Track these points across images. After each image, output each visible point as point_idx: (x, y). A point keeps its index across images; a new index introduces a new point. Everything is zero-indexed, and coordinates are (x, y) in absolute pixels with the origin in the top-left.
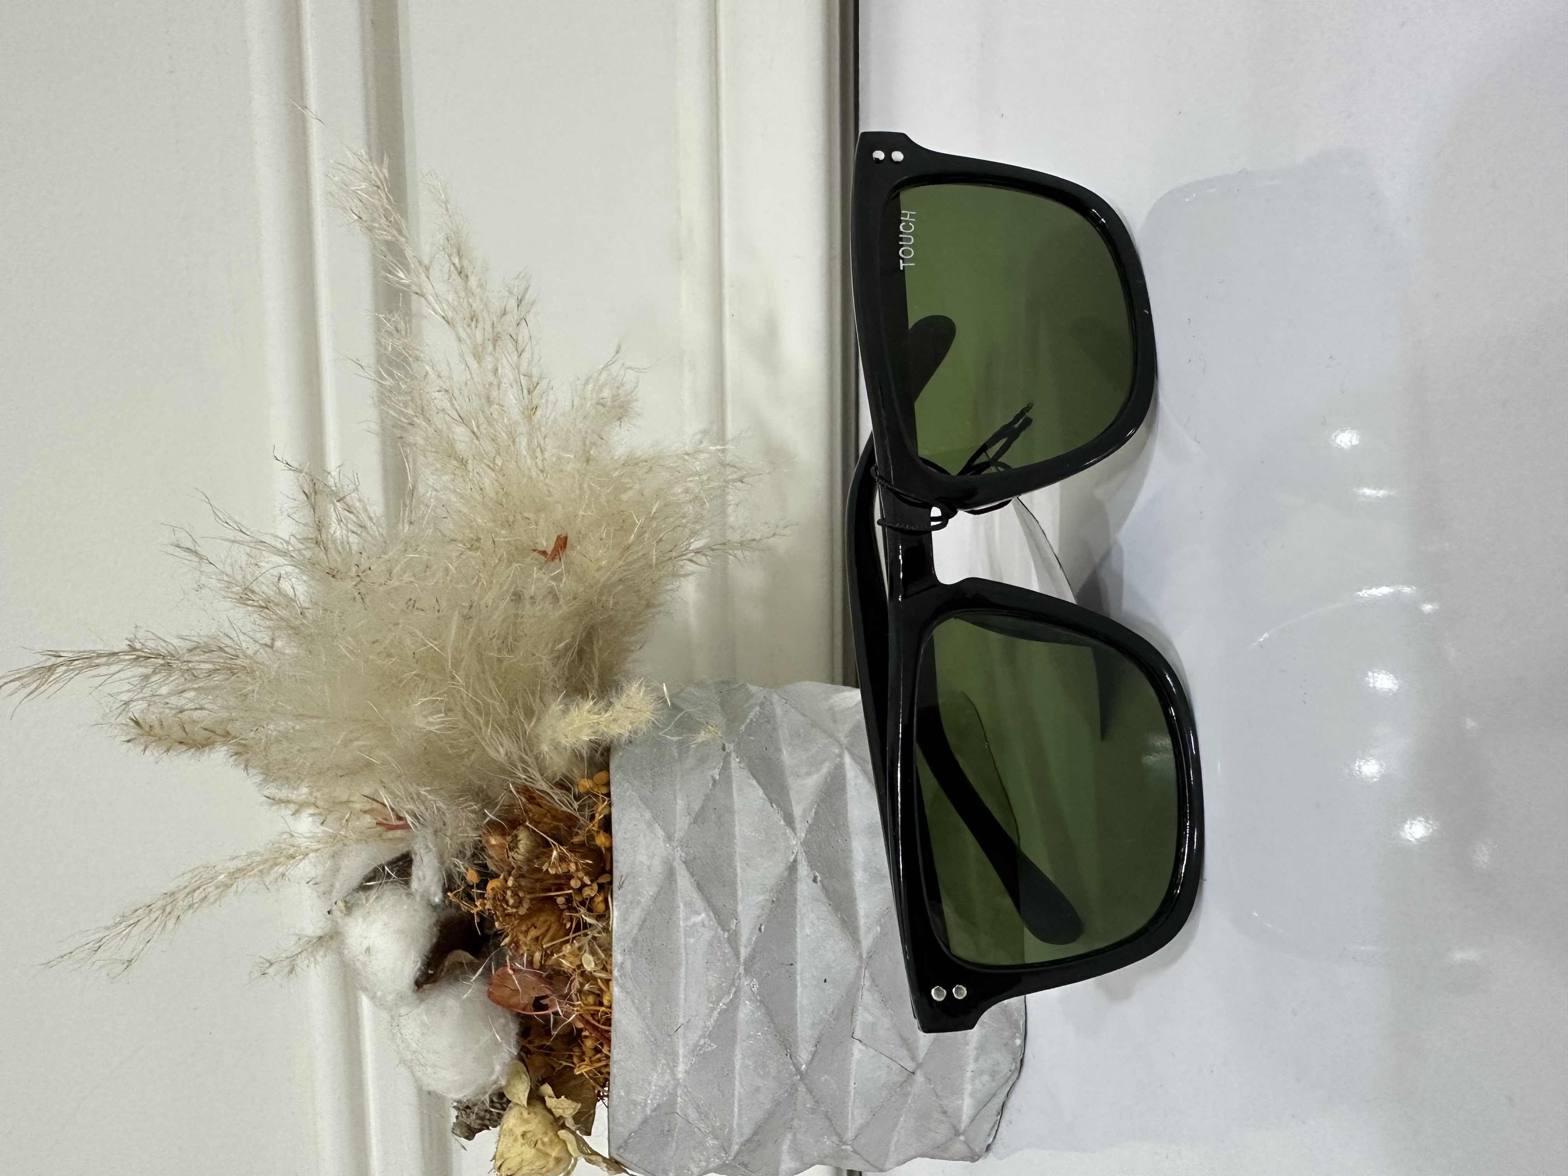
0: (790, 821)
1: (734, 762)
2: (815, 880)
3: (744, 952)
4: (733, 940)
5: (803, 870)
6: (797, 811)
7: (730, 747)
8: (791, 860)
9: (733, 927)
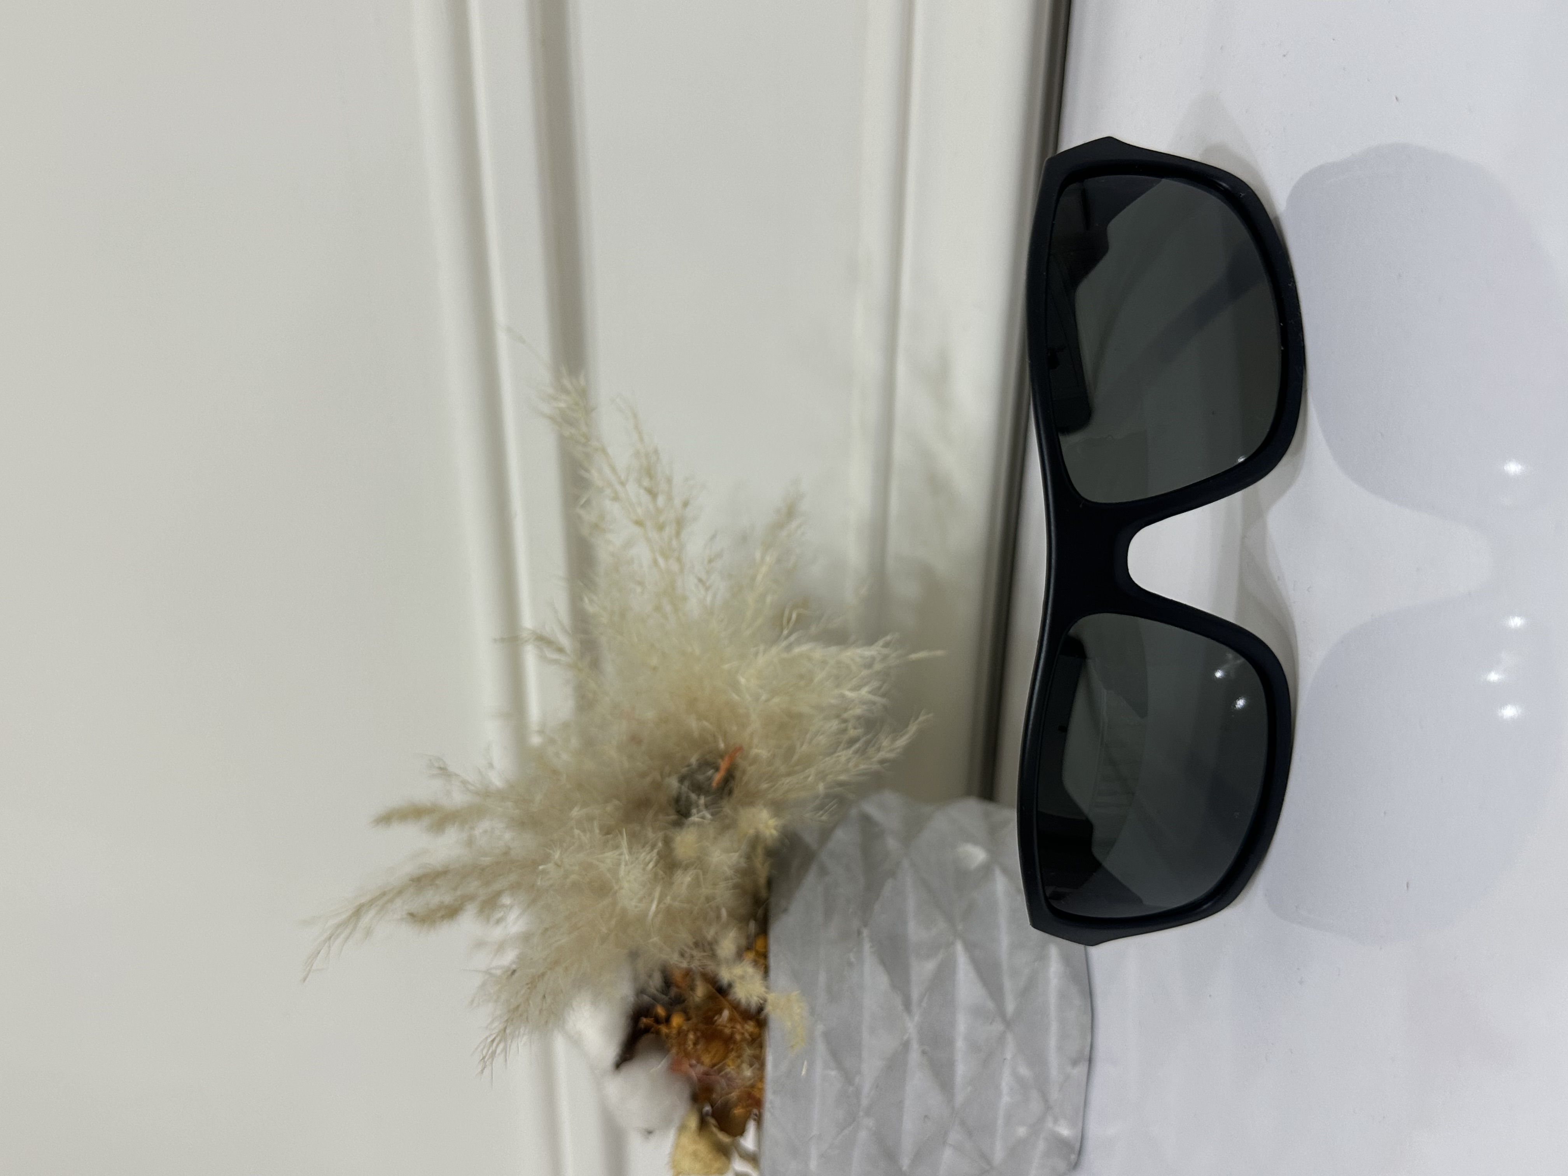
0: (907, 1005)
1: (867, 947)
2: (924, 1053)
3: (865, 1102)
4: (858, 1093)
5: (915, 1046)
6: (915, 994)
7: (865, 932)
8: (905, 1038)
9: (857, 1080)
